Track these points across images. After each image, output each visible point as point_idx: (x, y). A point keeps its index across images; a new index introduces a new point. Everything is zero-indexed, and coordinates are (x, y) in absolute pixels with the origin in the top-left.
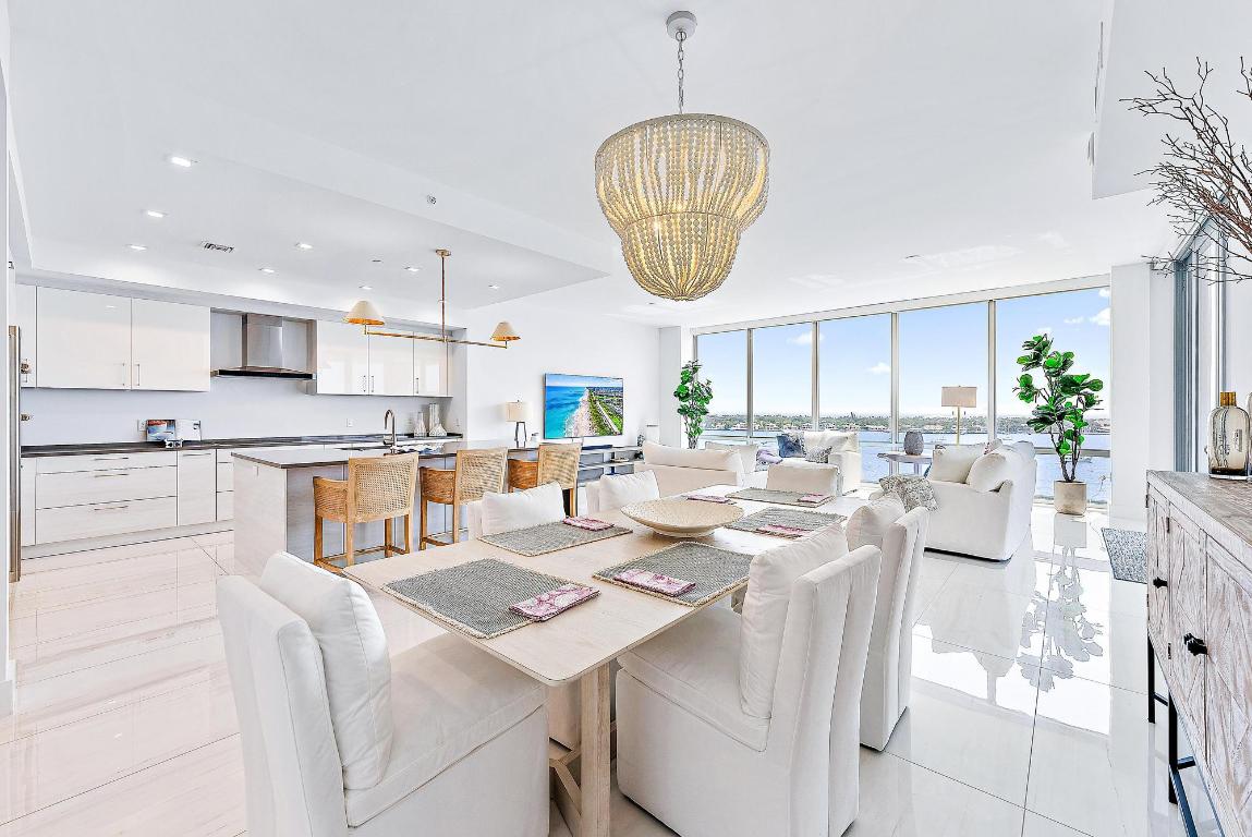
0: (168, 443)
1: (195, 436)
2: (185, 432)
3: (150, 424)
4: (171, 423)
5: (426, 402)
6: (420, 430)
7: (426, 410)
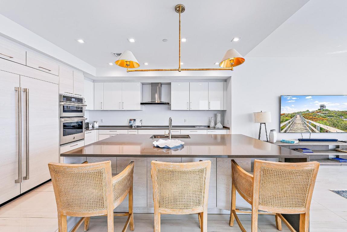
0: (133, 126)
1: (140, 125)
2: (138, 123)
3: (131, 120)
4: (135, 120)
5: (215, 112)
6: (212, 125)
7: (216, 116)
